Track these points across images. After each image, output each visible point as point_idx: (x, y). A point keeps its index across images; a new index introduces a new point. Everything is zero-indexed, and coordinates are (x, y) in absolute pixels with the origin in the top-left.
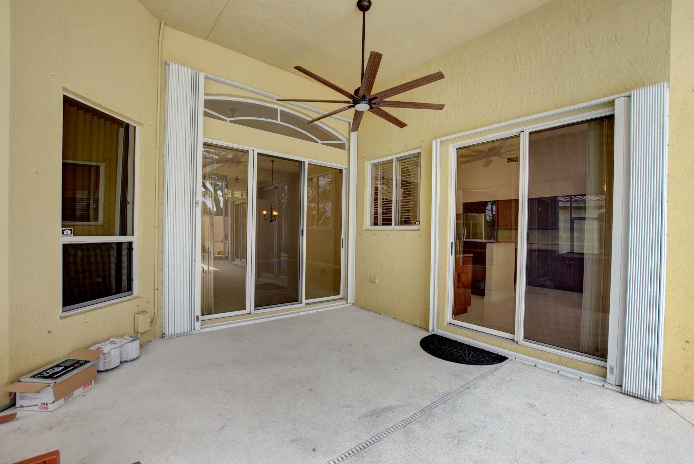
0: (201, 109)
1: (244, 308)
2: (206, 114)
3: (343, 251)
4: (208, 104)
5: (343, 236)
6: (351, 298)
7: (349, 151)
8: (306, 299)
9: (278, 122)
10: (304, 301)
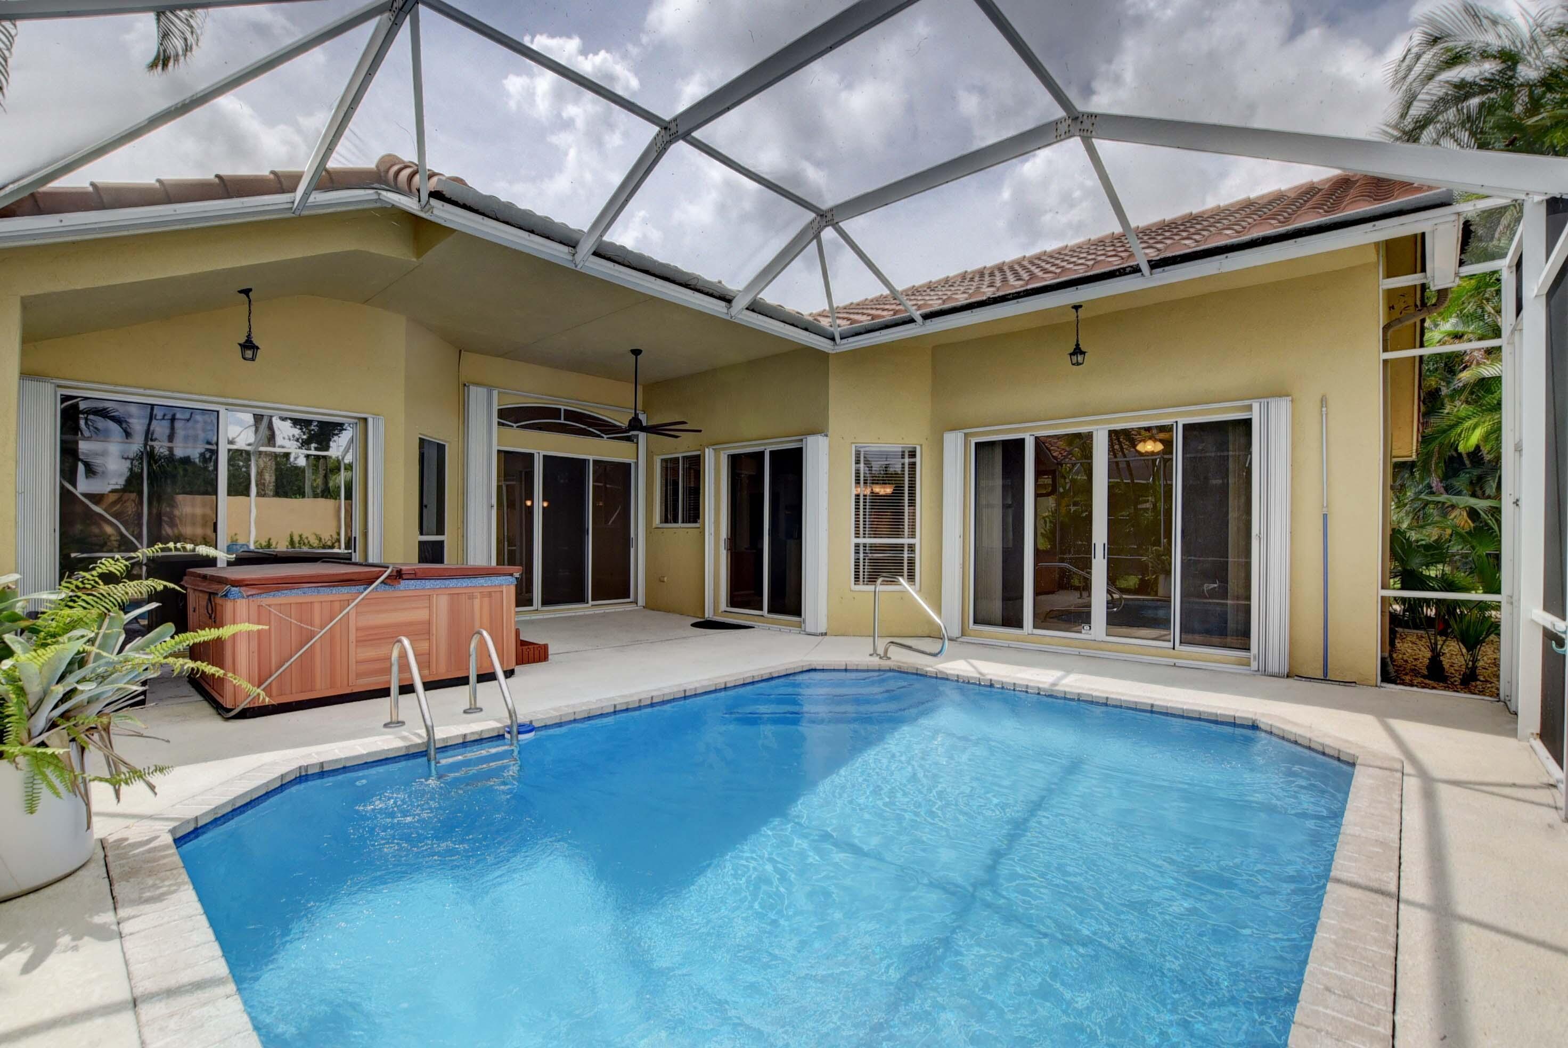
0: (495, 420)
1: (532, 605)
2: (499, 424)
3: (632, 551)
4: (503, 414)
5: (632, 535)
6: (641, 601)
7: (637, 443)
8: (593, 600)
9: (562, 421)
10: (591, 602)
